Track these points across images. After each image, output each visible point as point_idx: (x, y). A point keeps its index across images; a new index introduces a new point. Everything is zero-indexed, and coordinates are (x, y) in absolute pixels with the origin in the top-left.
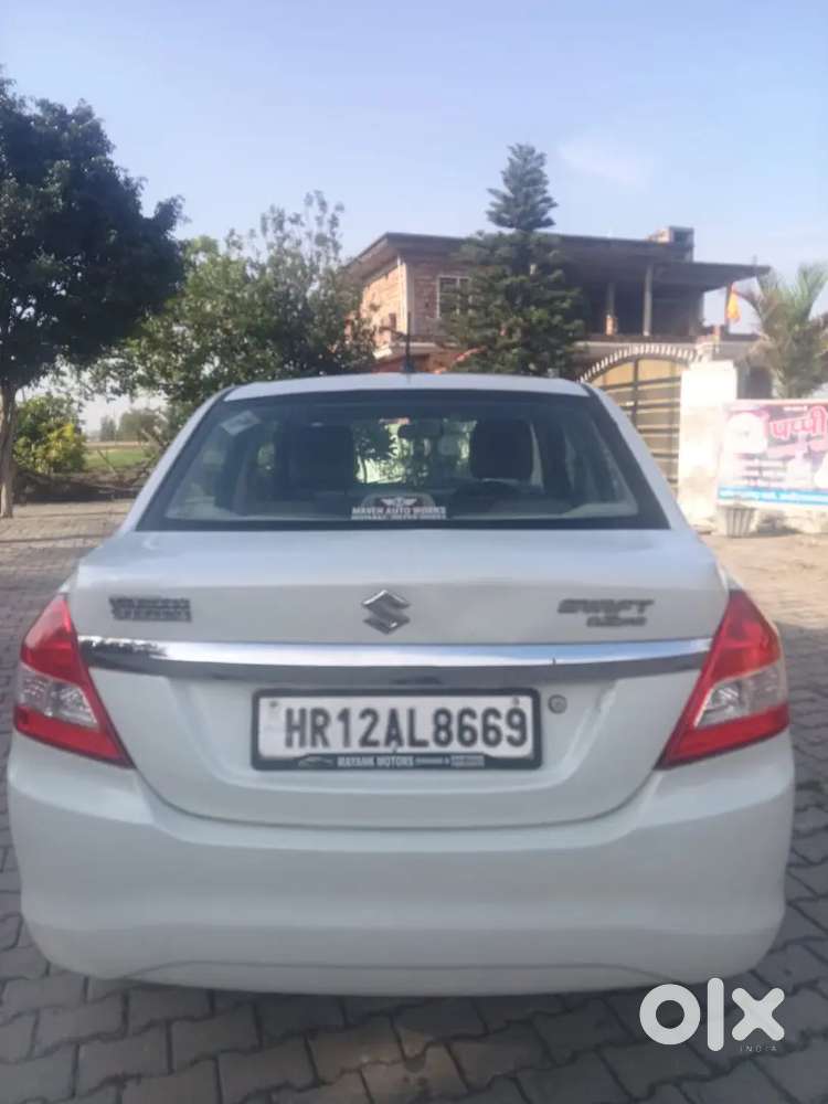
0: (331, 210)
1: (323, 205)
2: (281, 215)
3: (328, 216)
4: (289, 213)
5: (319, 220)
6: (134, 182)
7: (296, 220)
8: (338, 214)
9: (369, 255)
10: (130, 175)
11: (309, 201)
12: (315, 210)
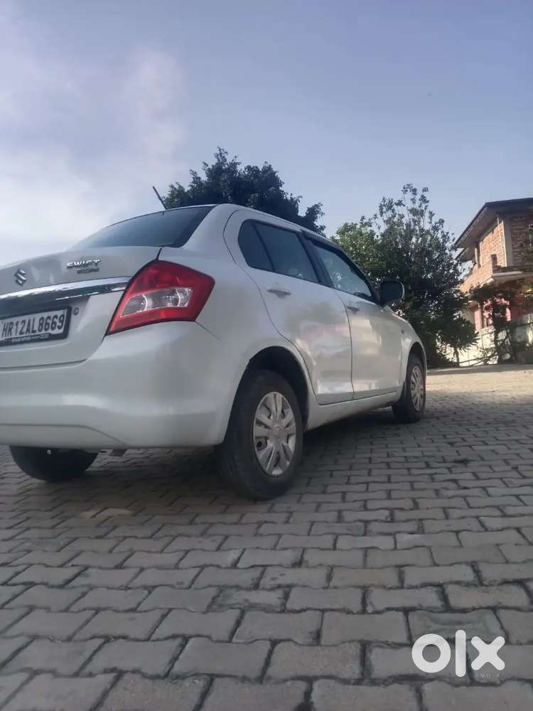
0: (420, 193)
1: (414, 191)
2: (391, 202)
3: (418, 197)
4: (395, 201)
5: (413, 201)
6: (295, 200)
7: (400, 203)
8: (425, 194)
9: (478, 220)
10: (293, 196)
11: (405, 191)
12: (409, 195)
